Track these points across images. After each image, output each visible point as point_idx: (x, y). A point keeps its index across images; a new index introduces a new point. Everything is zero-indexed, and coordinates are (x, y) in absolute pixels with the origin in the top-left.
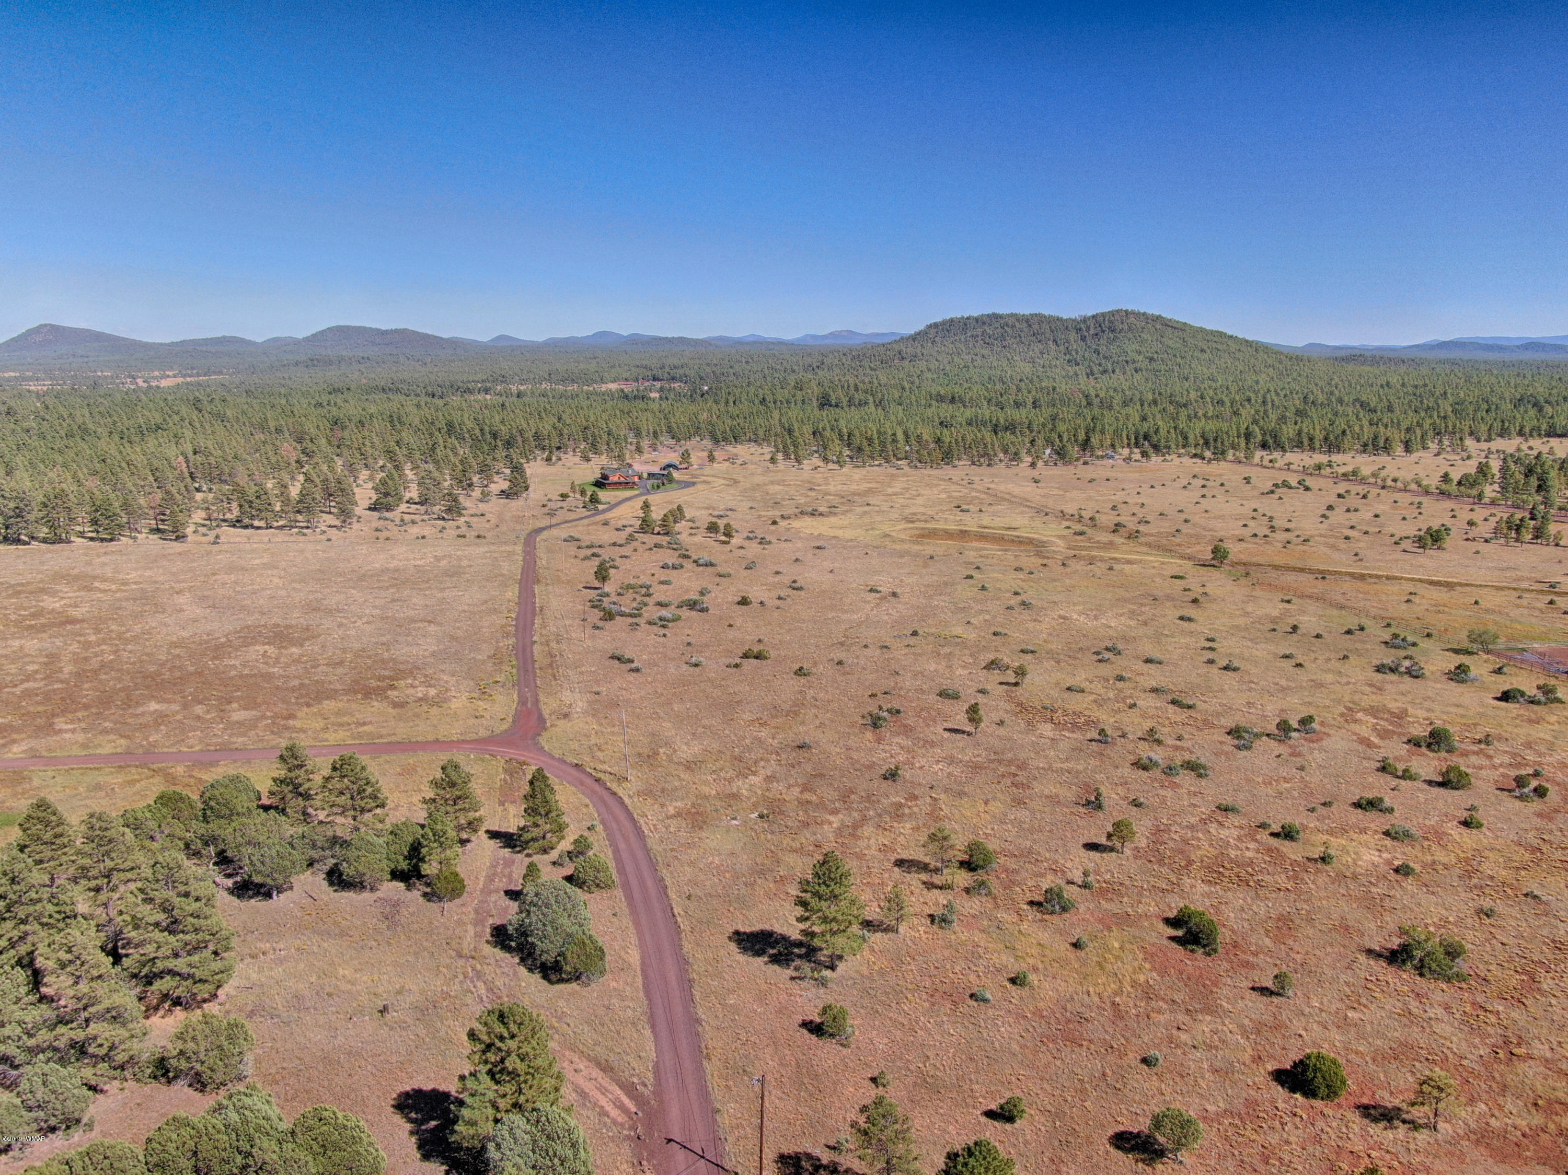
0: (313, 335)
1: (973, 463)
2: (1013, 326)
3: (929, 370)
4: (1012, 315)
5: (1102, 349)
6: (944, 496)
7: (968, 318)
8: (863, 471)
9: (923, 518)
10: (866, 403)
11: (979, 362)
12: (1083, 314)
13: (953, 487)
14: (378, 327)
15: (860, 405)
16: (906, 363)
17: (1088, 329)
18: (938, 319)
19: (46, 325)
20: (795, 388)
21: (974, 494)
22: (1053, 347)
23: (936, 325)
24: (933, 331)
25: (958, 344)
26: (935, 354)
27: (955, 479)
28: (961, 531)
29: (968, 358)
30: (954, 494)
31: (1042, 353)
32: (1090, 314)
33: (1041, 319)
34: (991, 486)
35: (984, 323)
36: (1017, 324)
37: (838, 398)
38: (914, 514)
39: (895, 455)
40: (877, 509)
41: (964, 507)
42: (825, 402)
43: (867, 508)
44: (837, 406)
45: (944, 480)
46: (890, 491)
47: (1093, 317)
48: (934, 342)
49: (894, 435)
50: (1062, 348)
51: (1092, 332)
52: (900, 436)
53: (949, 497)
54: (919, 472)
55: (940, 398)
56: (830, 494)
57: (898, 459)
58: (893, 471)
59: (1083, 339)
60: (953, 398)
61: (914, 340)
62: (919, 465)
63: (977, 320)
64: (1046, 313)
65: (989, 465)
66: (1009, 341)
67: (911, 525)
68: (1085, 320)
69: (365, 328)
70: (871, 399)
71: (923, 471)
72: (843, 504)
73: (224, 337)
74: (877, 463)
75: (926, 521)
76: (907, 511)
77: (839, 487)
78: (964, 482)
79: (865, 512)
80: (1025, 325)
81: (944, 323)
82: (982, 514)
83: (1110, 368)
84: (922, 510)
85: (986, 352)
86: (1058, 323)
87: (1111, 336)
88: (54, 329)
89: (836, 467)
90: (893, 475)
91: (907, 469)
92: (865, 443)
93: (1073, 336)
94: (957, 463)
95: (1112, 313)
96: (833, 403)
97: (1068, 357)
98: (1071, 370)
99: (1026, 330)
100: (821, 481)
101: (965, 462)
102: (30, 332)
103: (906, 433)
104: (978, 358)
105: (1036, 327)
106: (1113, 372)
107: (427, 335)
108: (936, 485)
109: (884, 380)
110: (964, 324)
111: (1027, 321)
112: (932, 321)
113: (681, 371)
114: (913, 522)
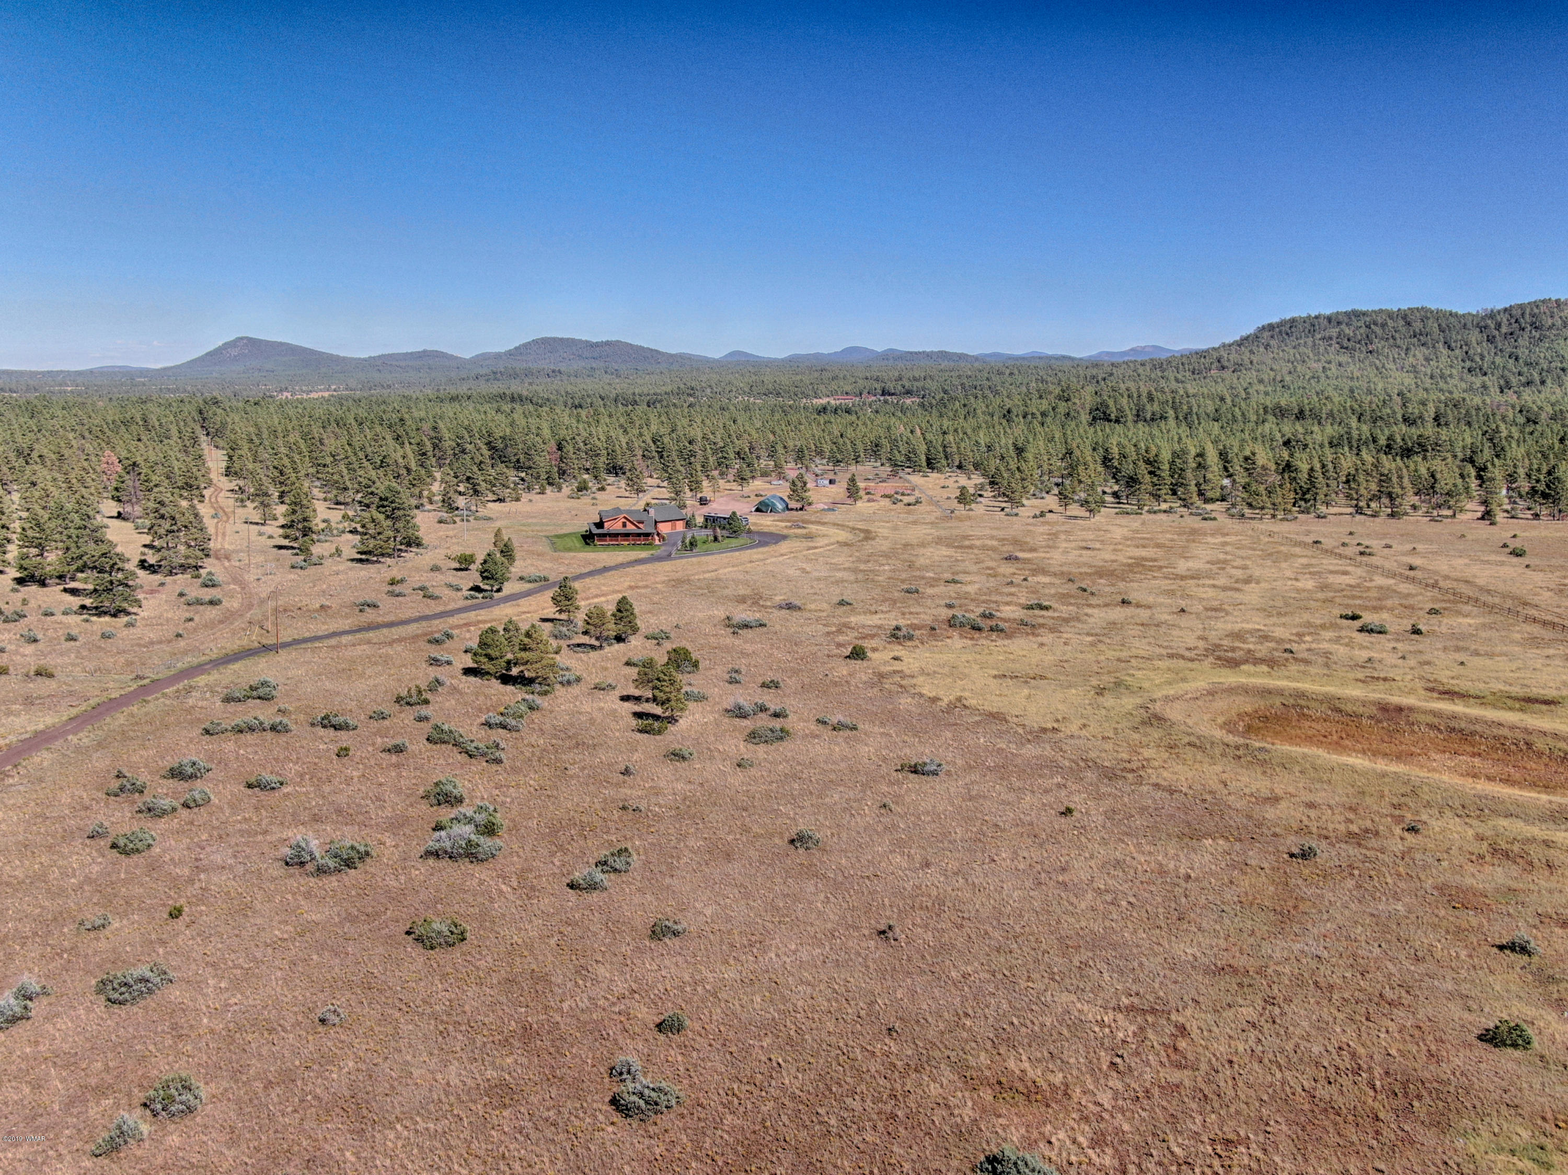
0: (516, 348)
1: (1359, 511)
2: (1384, 325)
3: (1261, 381)
4: (1381, 311)
5: (1523, 353)
6: (1310, 584)
7: (1316, 317)
8: (1134, 523)
9: (1263, 650)
10: (1163, 418)
11: (1334, 370)
12: (1489, 307)
13: (1330, 563)
14: (588, 339)
15: (1152, 420)
16: (1227, 374)
17: (1498, 326)
18: (1275, 320)
19: (242, 338)
20: (1060, 398)
21: (1380, 581)
22: (1445, 351)
23: (1271, 327)
24: (1266, 334)
25: (1302, 349)
26: (1269, 362)
27: (1328, 543)
28: (1384, 708)
29: (1318, 366)
30: (1331, 579)
31: (1427, 360)
32: (1500, 306)
33: (1425, 314)
34: (1416, 561)
35: (1339, 323)
36: (1390, 323)
37: (1121, 410)
38: (1238, 636)
39: (1201, 493)
40: (1144, 614)
41: (1368, 618)
42: (1101, 415)
43: (1118, 614)
44: (1117, 421)
45: (1302, 544)
46: (1182, 566)
47: (1506, 310)
48: (1267, 347)
49: (1201, 455)
50: (1457, 352)
51: (1504, 329)
52: (1212, 457)
53: (1323, 587)
54: (1248, 526)
55: (1280, 412)
56: (1044, 572)
57: (1207, 501)
58: (1195, 522)
59: (1491, 340)
60: (1301, 412)
61: (1239, 345)
62: (1247, 511)
63: (1329, 319)
64: (1433, 307)
65: (1392, 515)
66: (1377, 344)
67: (1231, 678)
68: (1492, 315)
69: (573, 340)
70: (1171, 413)
71: (1256, 524)
72: (1064, 598)
73: (425, 351)
74: (1164, 506)
75: (1271, 663)
76: (1221, 626)
77: (1073, 556)
78: (1351, 551)
79: (1113, 625)
80: (1402, 323)
81: (1282, 324)
82: (1423, 643)
83: (1537, 378)
84: (1256, 623)
85: (1344, 358)
86: (1452, 320)
87: (1537, 334)
88: (252, 342)
89: (1082, 512)
90: (1194, 532)
91: (1223, 519)
92: (1143, 469)
93: (1474, 336)
94: (1323, 509)
95: (1536, 304)
96: (1113, 417)
97: (1468, 364)
98: (1478, 381)
99: (1403, 330)
100: (1040, 541)
101: (1340, 507)
102: (227, 345)
103: (1223, 455)
104: (1333, 367)
105: (1417, 326)
106: (1543, 382)
107: (642, 348)
108: (1288, 557)
109: (1191, 391)
110: (1312, 325)
111: (1405, 317)
112: (1266, 322)
113: (920, 384)
114: (1234, 664)
